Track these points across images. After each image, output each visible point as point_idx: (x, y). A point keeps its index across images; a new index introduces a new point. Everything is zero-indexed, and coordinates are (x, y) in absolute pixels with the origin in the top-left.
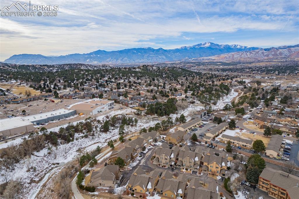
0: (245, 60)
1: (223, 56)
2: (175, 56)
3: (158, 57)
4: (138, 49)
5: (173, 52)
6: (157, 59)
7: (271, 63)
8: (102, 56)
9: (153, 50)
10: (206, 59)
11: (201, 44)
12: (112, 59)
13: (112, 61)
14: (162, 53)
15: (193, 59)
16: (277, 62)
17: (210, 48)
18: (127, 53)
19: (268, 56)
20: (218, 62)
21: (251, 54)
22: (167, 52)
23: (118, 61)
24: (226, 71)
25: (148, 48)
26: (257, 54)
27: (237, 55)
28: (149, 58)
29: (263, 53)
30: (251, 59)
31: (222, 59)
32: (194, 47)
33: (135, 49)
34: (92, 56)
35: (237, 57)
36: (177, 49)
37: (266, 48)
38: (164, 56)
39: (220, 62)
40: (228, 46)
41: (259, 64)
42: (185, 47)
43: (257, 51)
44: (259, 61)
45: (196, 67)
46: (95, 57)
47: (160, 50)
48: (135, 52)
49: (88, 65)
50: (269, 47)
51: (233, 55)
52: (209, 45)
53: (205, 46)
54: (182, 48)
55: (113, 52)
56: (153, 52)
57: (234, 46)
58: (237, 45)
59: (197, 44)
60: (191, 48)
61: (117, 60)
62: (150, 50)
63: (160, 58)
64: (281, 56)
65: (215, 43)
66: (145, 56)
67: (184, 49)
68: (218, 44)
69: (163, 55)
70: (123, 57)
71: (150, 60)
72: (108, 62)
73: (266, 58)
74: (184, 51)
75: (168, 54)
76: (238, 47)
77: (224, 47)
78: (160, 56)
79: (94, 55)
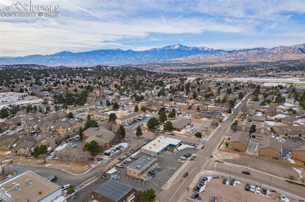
0: (210, 61)
1: (190, 57)
2: (145, 57)
3: (128, 59)
4: (107, 50)
5: (142, 54)
6: (126, 61)
7: (230, 64)
8: (67, 57)
9: (122, 52)
10: (174, 61)
11: (170, 46)
12: (78, 60)
13: (78, 63)
14: (132, 55)
15: (162, 60)
16: (236, 63)
17: (179, 50)
18: (94, 55)
19: (229, 57)
20: (183, 64)
21: (216, 56)
22: (137, 54)
23: (84, 63)
24: (185, 71)
25: (117, 50)
26: (221, 56)
27: (203, 56)
28: (118, 59)
29: (225, 55)
30: (215, 60)
31: (189, 60)
32: (163, 49)
33: (103, 51)
34: (56, 57)
35: (203, 59)
36: (147, 51)
37: (229, 50)
38: (133, 58)
39: (185, 63)
40: (196, 48)
41: (220, 64)
42: (155, 48)
43: (221, 53)
44: (221, 62)
45: (160, 68)
46: (59, 58)
47: (130, 52)
48: (103, 53)
49: (41, 65)
50: (231, 50)
51: (199, 57)
52: (178, 46)
53: (175, 47)
54: (152, 50)
55: (80, 54)
56: (122, 53)
57: (202, 48)
58: (205, 47)
59: (166, 46)
60: (160, 50)
61: (84, 61)
62: (119, 51)
63: (130, 60)
64: (240, 58)
65: (184, 45)
66: (113, 58)
67: (153, 51)
68: (187, 46)
69: (132, 56)
70: (90, 59)
71: (119, 62)
72: (74, 64)
73: (228, 59)
74: (154, 52)
75: (137, 56)
76: (206, 49)
77: (192, 49)
78: (129, 58)
79: (58, 57)
